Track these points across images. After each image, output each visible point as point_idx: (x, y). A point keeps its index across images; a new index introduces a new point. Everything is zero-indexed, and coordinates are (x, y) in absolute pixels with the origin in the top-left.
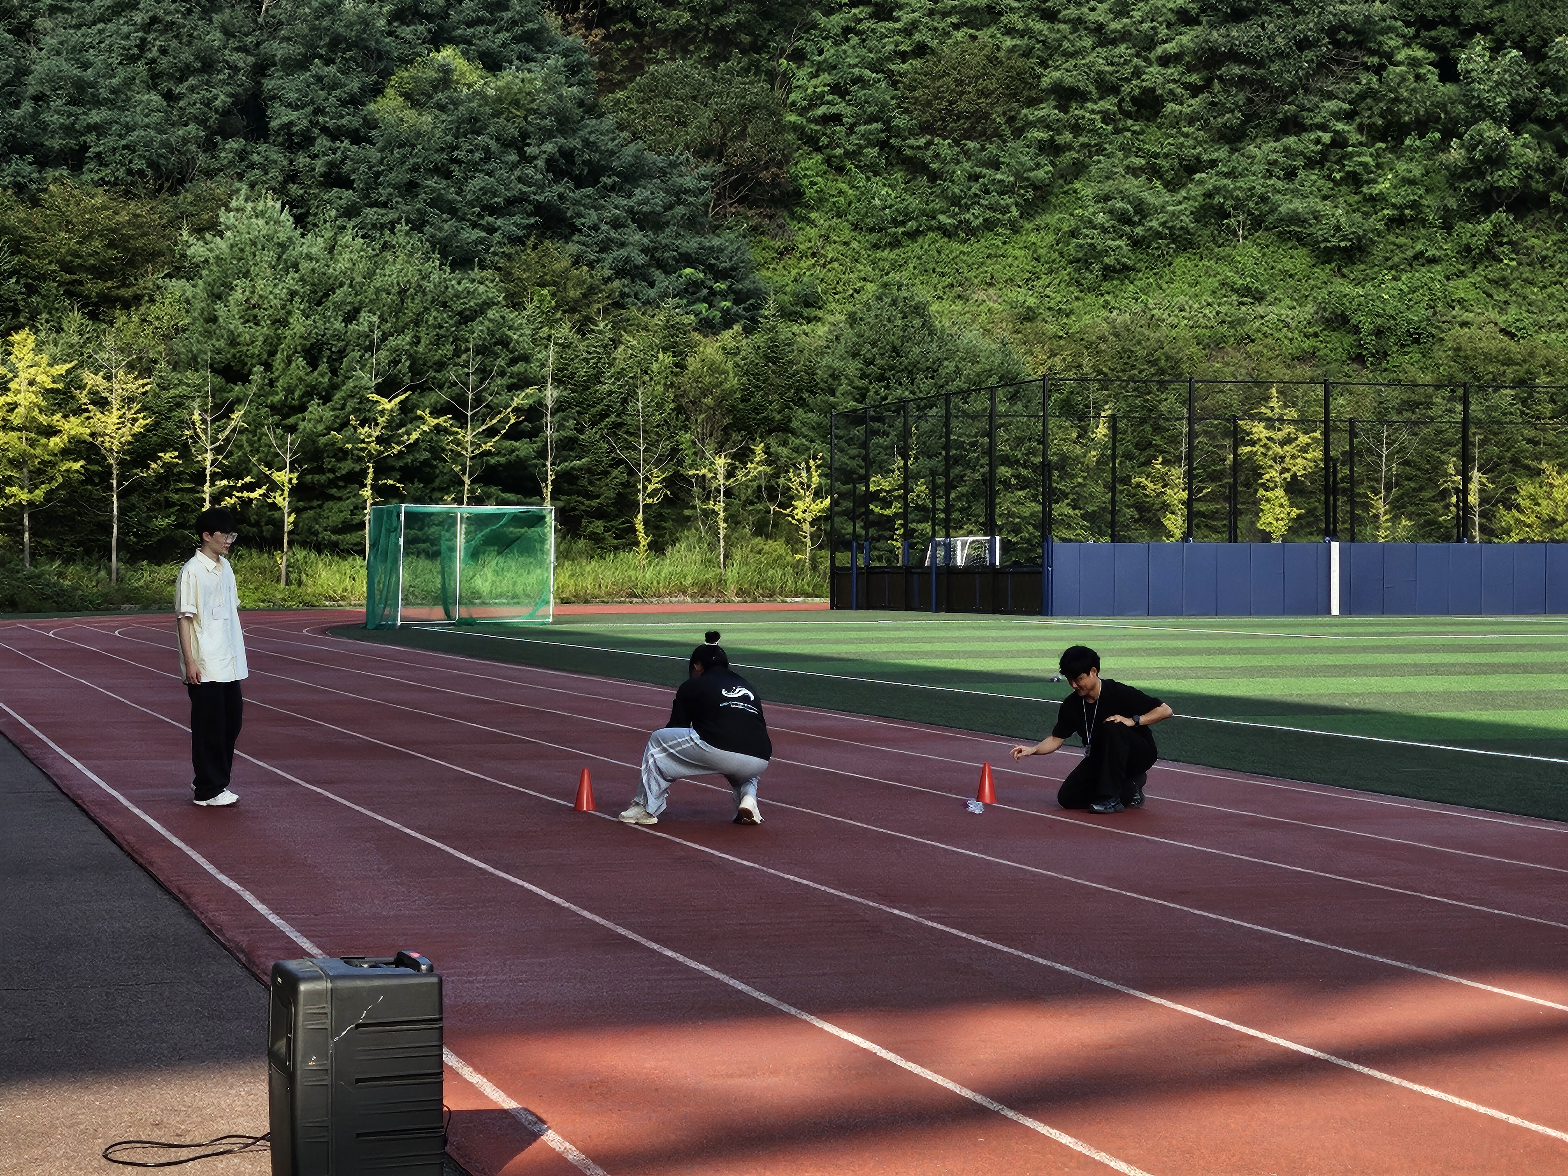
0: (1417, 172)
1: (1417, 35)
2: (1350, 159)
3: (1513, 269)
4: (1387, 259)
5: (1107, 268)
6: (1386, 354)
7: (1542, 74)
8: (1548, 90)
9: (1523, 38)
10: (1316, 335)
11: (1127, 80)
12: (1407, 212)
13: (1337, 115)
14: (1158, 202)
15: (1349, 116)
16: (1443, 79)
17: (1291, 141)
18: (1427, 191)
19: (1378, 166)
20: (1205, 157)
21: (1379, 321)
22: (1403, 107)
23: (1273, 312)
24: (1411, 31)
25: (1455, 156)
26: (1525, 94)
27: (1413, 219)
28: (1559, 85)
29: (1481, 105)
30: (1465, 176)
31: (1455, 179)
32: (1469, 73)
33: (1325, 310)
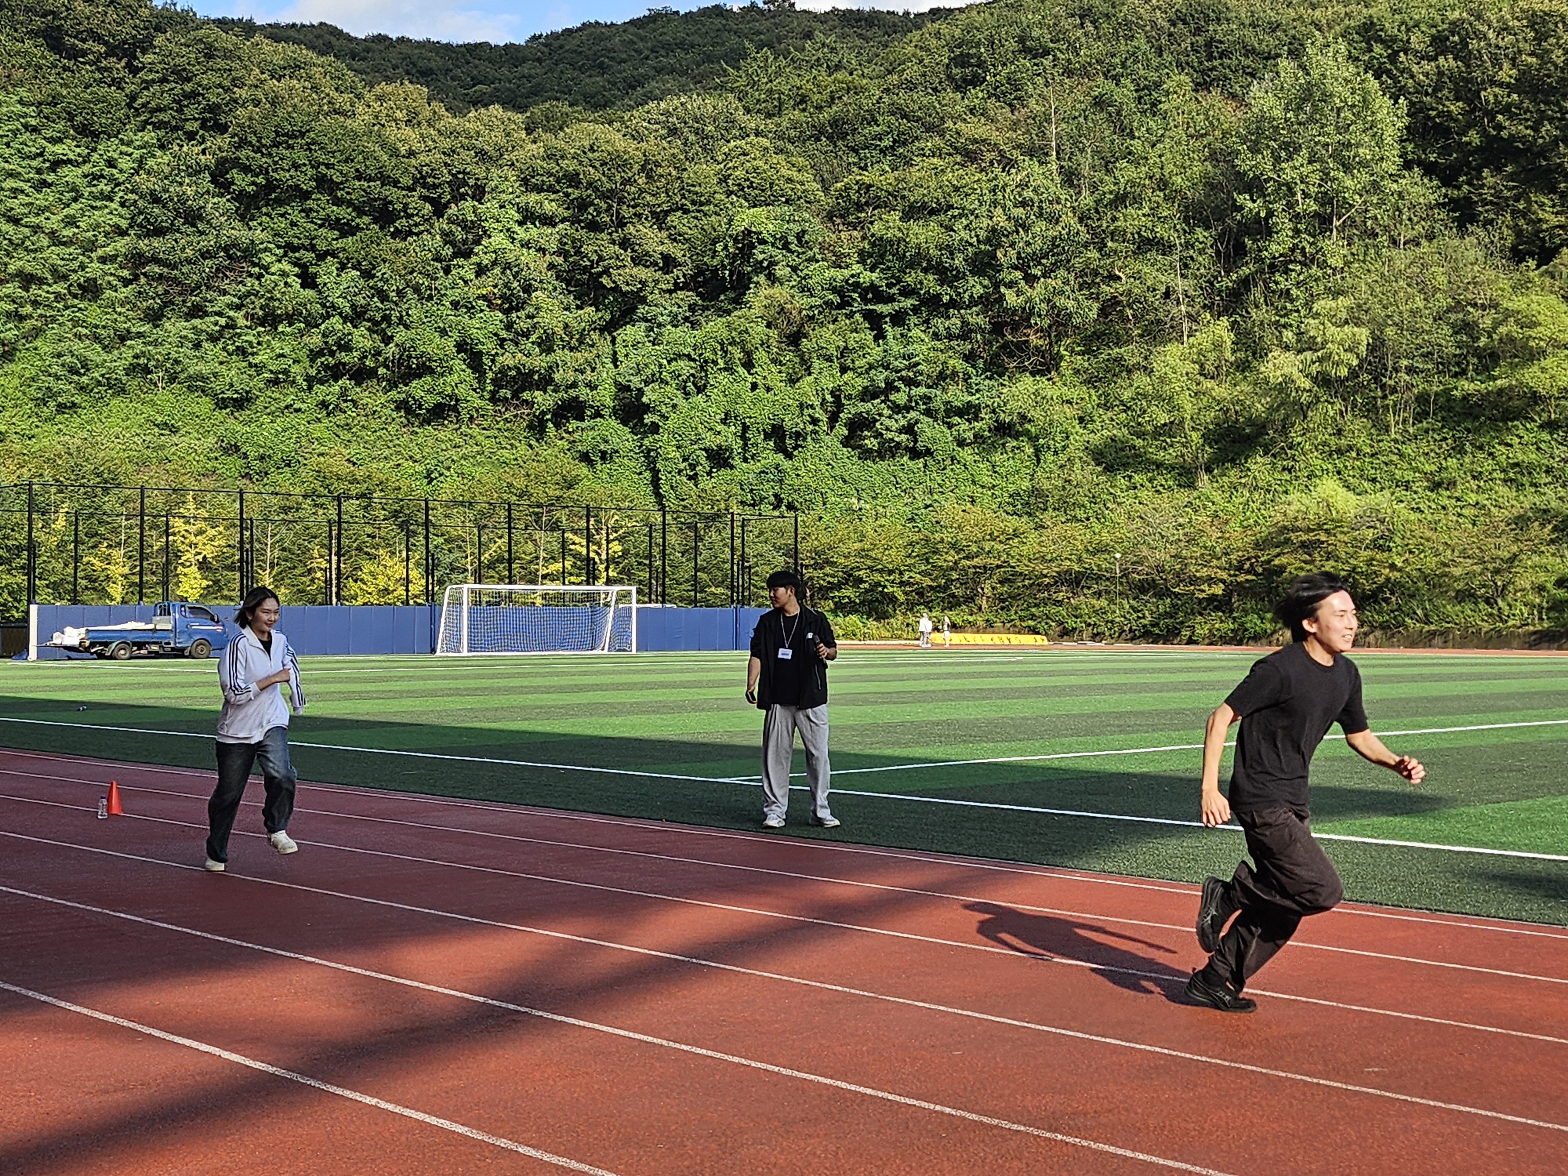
0: (287, 349)
1: (285, 255)
2: (239, 337)
3: (354, 418)
4: (266, 408)
5: (59, 405)
6: (266, 473)
7: (371, 288)
8: (376, 299)
9: (359, 263)
10: (216, 459)
11: (75, 271)
12: (280, 376)
13: (228, 306)
14: (99, 360)
15: (238, 307)
16: (303, 286)
17: (196, 322)
18: (294, 363)
19: (259, 343)
20: (133, 330)
21: (261, 450)
22: (276, 304)
23: (183, 441)
24: (281, 252)
25: (315, 340)
26: (361, 301)
27: (285, 381)
28: (383, 296)
29: (333, 306)
30: (321, 353)
31: (314, 355)
32: (325, 284)
33: (223, 441)
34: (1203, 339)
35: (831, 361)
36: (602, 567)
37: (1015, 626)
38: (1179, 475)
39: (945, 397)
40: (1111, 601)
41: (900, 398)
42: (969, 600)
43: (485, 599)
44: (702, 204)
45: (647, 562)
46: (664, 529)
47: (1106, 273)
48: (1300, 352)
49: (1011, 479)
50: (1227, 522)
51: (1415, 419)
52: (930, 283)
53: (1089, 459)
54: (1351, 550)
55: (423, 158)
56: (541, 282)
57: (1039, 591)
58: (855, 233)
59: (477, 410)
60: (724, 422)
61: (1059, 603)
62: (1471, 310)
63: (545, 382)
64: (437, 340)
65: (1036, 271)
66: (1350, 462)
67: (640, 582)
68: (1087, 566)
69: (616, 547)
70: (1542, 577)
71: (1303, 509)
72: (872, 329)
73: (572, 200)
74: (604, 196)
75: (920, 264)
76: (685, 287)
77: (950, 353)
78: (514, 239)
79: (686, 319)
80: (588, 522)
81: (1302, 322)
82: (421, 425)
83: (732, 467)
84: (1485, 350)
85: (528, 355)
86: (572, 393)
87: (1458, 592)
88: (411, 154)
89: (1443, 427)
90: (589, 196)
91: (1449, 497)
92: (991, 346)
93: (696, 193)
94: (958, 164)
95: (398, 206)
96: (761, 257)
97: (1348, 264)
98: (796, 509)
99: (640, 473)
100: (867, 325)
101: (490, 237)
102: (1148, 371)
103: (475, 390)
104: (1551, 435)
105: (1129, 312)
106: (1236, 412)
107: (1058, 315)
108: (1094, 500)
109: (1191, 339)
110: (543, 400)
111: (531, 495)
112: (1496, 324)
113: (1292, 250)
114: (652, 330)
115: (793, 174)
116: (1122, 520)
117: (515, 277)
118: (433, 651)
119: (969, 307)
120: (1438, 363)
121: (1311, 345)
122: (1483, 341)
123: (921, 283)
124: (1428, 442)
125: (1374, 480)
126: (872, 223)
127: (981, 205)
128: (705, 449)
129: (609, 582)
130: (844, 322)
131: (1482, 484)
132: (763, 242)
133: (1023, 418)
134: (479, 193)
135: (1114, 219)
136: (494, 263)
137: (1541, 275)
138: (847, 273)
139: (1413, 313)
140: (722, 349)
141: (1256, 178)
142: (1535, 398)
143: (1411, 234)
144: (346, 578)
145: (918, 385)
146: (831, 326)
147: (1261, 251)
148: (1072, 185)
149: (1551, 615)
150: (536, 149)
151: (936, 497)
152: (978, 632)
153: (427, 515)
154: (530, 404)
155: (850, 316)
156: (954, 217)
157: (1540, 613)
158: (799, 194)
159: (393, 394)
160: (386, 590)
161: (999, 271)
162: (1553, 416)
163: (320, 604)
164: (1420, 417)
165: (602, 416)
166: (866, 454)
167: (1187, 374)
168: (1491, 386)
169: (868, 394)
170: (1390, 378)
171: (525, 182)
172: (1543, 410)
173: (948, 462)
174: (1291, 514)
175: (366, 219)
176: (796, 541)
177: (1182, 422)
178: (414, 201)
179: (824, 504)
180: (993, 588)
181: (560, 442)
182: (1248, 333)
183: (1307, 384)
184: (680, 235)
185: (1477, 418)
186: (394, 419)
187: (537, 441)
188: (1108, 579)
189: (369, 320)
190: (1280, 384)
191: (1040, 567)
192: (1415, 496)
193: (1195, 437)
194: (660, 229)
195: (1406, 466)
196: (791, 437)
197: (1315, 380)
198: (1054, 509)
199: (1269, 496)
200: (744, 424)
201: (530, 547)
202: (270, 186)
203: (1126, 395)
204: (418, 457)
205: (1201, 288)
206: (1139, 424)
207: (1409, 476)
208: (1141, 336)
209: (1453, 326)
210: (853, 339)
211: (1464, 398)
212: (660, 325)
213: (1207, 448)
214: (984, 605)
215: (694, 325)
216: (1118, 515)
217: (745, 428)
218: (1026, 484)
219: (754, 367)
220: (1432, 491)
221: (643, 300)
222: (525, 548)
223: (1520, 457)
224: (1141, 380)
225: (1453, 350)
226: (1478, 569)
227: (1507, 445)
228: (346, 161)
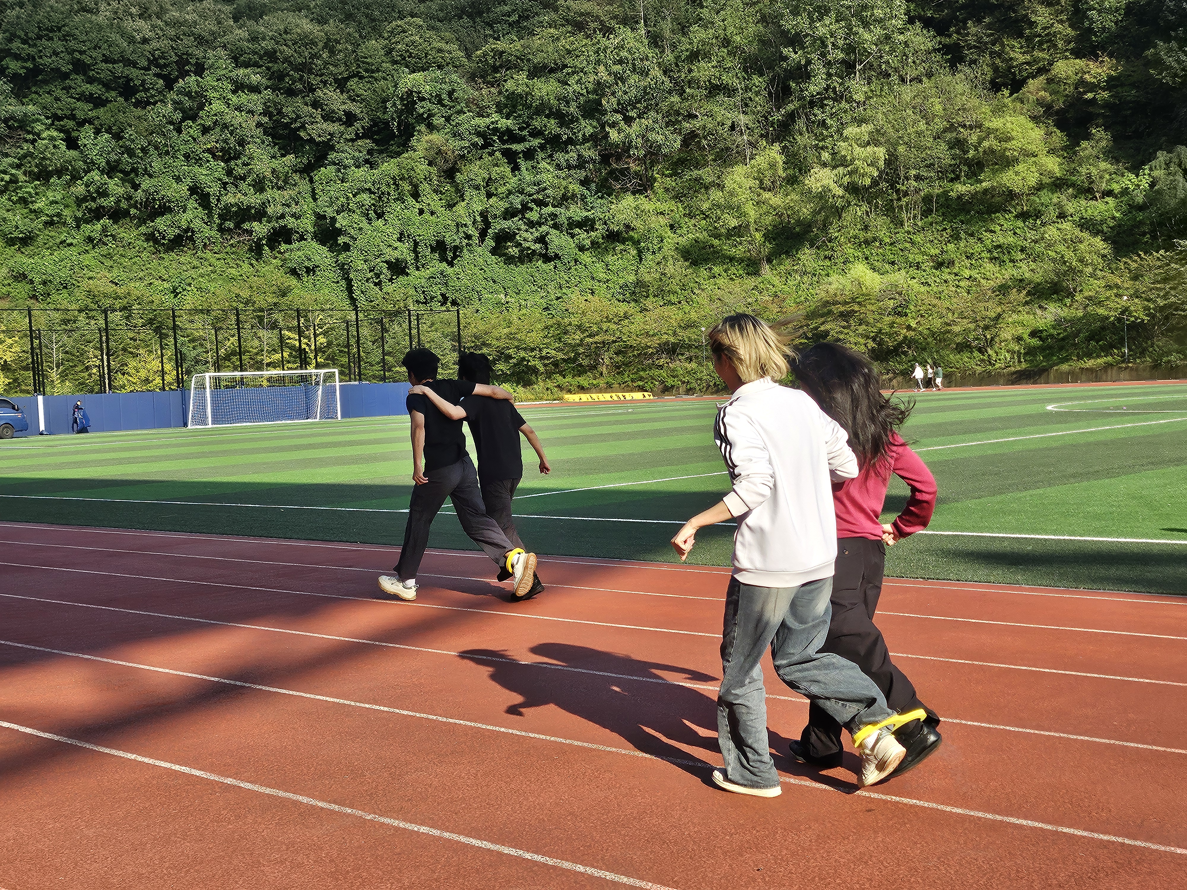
0: (59, 197)
1: (53, 124)
2: (20, 189)
3: (114, 249)
4: (45, 244)
6: (49, 295)
7: (121, 147)
8: (126, 156)
9: (110, 128)
10: (9, 285)
12: (55, 218)
13: (11, 166)
15: (18, 167)
16: (69, 148)
18: (65, 207)
19: (37, 194)
21: (44, 277)
22: (48, 162)
24: (49, 121)
25: (79, 189)
26: (113, 157)
27: (58, 222)
28: (131, 153)
29: (93, 163)
30: (85, 199)
31: (80, 201)
32: (85, 145)
33: (13, 271)
34: (761, 161)
35: (479, 189)
36: (312, 356)
37: (628, 386)
38: (747, 265)
39: (569, 214)
40: (700, 364)
41: (534, 216)
42: (593, 368)
43: (223, 383)
44: (373, 72)
45: (346, 350)
46: (357, 324)
47: (686, 113)
48: (834, 167)
49: (621, 274)
50: (784, 300)
51: (922, 215)
52: (552, 126)
53: (679, 257)
54: (877, 317)
55: (154, 44)
56: (252, 136)
57: (645, 359)
58: (492, 89)
59: (209, 239)
60: (400, 240)
61: (661, 367)
62: (962, 130)
63: (260, 214)
64: (175, 185)
65: (633, 114)
66: (874, 250)
67: (342, 366)
68: (680, 338)
69: (322, 340)
70: (1020, 330)
71: (841, 287)
72: (509, 163)
73: (273, 73)
74: (296, 69)
75: (543, 111)
76: (365, 136)
77: (570, 180)
78: (229, 104)
79: (367, 161)
80: (299, 321)
81: (835, 145)
82: (166, 251)
83: (407, 274)
84: (973, 160)
85: (245, 195)
86: (282, 222)
87: (958, 344)
88: (145, 41)
89: (944, 220)
90: (285, 69)
91: (950, 273)
92: (601, 173)
93: (368, 63)
94: (570, 32)
95: (138, 83)
96: (422, 111)
97: (868, 98)
98: (458, 305)
99: (338, 282)
100: (506, 161)
101: (210, 104)
102: (721, 187)
103: (206, 223)
104: (1024, 223)
105: (704, 142)
106: (788, 216)
107: (651, 147)
108: (683, 288)
109: (753, 161)
110: (260, 229)
111: (255, 302)
112: (980, 141)
113: (826, 90)
114: (339, 171)
115: (442, 45)
116: (706, 302)
117: (231, 135)
118: (185, 425)
119: (583, 143)
120: (938, 172)
121: (843, 162)
122: (971, 153)
123: (545, 126)
124: (933, 232)
125: (893, 263)
126: (505, 81)
127: (588, 64)
128: (386, 262)
129: (318, 366)
130: (487, 159)
131: (974, 262)
132: (423, 99)
133: (628, 227)
134: (200, 70)
135: (690, 71)
136: (215, 123)
137: (1013, 101)
138: (488, 120)
139: (919, 134)
140: (394, 184)
141: (797, 34)
142: (1011, 195)
143: (915, 73)
144: (116, 373)
145: (546, 205)
146: (478, 163)
147: (802, 91)
148: (656, 46)
149: (1027, 358)
150: (241, 33)
151: (564, 291)
152: (601, 391)
153: (174, 321)
154: (250, 232)
155: (491, 154)
156: (568, 74)
157: (1019, 357)
158: (448, 60)
159: (143, 229)
160: (147, 380)
161: (603, 115)
162: (1025, 208)
163: (97, 393)
164: (927, 213)
165: (306, 240)
166: (510, 260)
167: (750, 188)
168: (979, 187)
169: (509, 214)
170: (903, 184)
171: (235, 59)
172: (1017, 204)
173: (573, 263)
174: (832, 292)
175: (113, 94)
176: (459, 329)
177: (748, 226)
178: (149, 78)
179: (480, 300)
180: (611, 358)
181: (274, 261)
182: (795, 155)
183: (840, 192)
184: (358, 96)
185: (968, 212)
186: (145, 249)
187: (257, 260)
188: (696, 347)
189: (121, 171)
190: (821, 193)
191: (645, 341)
192: (924, 274)
193: (758, 236)
194: (342, 92)
195: (917, 251)
196: (450, 250)
197: (846, 189)
198: (654, 296)
199: (815, 279)
200: (415, 241)
201: (256, 343)
202: (36, 71)
203: (705, 206)
204: (166, 277)
205: (758, 121)
206: (716, 228)
207: (919, 258)
208: (714, 160)
209: (949, 143)
210: (496, 171)
211: (959, 197)
212: (345, 167)
213: (767, 244)
214: (605, 371)
215: (372, 165)
216: (702, 298)
217: (416, 244)
218: (632, 278)
219: (420, 196)
220: (936, 269)
221: (332, 148)
222: (252, 343)
223: (1002, 240)
224: (716, 195)
225: (949, 161)
226: (972, 326)
227: (992, 231)
228: (95, 48)
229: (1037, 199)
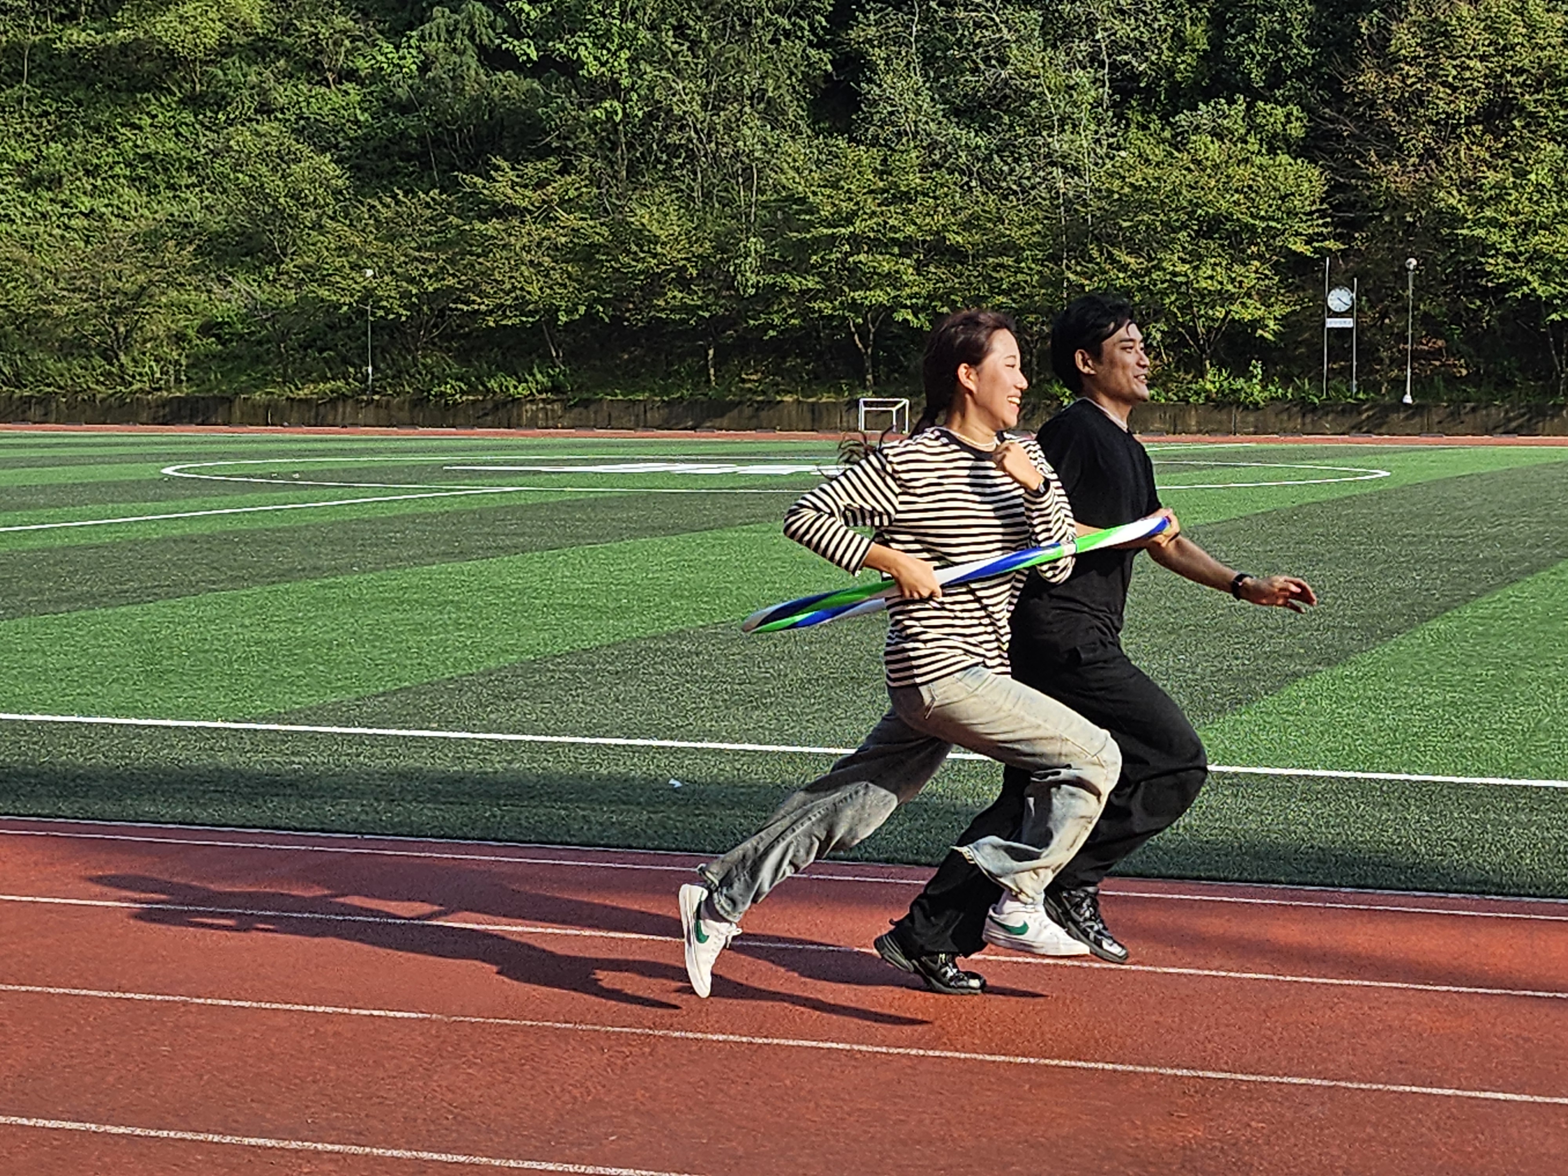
70: (181, 321)
87: (63, 340)
89: (43, 95)
91: (51, 200)
104: (196, 116)
124: (22, 117)
131: (99, 182)
142: (172, 60)
149: (192, 375)
157: (177, 373)
162: (198, 87)
168: (112, 38)
172: (184, 78)
185: (91, 85)
211: (73, 55)
220: (28, 191)
223: (153, 145)
226: (90, 307)
227: (134, 126)
229: (220, 73)
